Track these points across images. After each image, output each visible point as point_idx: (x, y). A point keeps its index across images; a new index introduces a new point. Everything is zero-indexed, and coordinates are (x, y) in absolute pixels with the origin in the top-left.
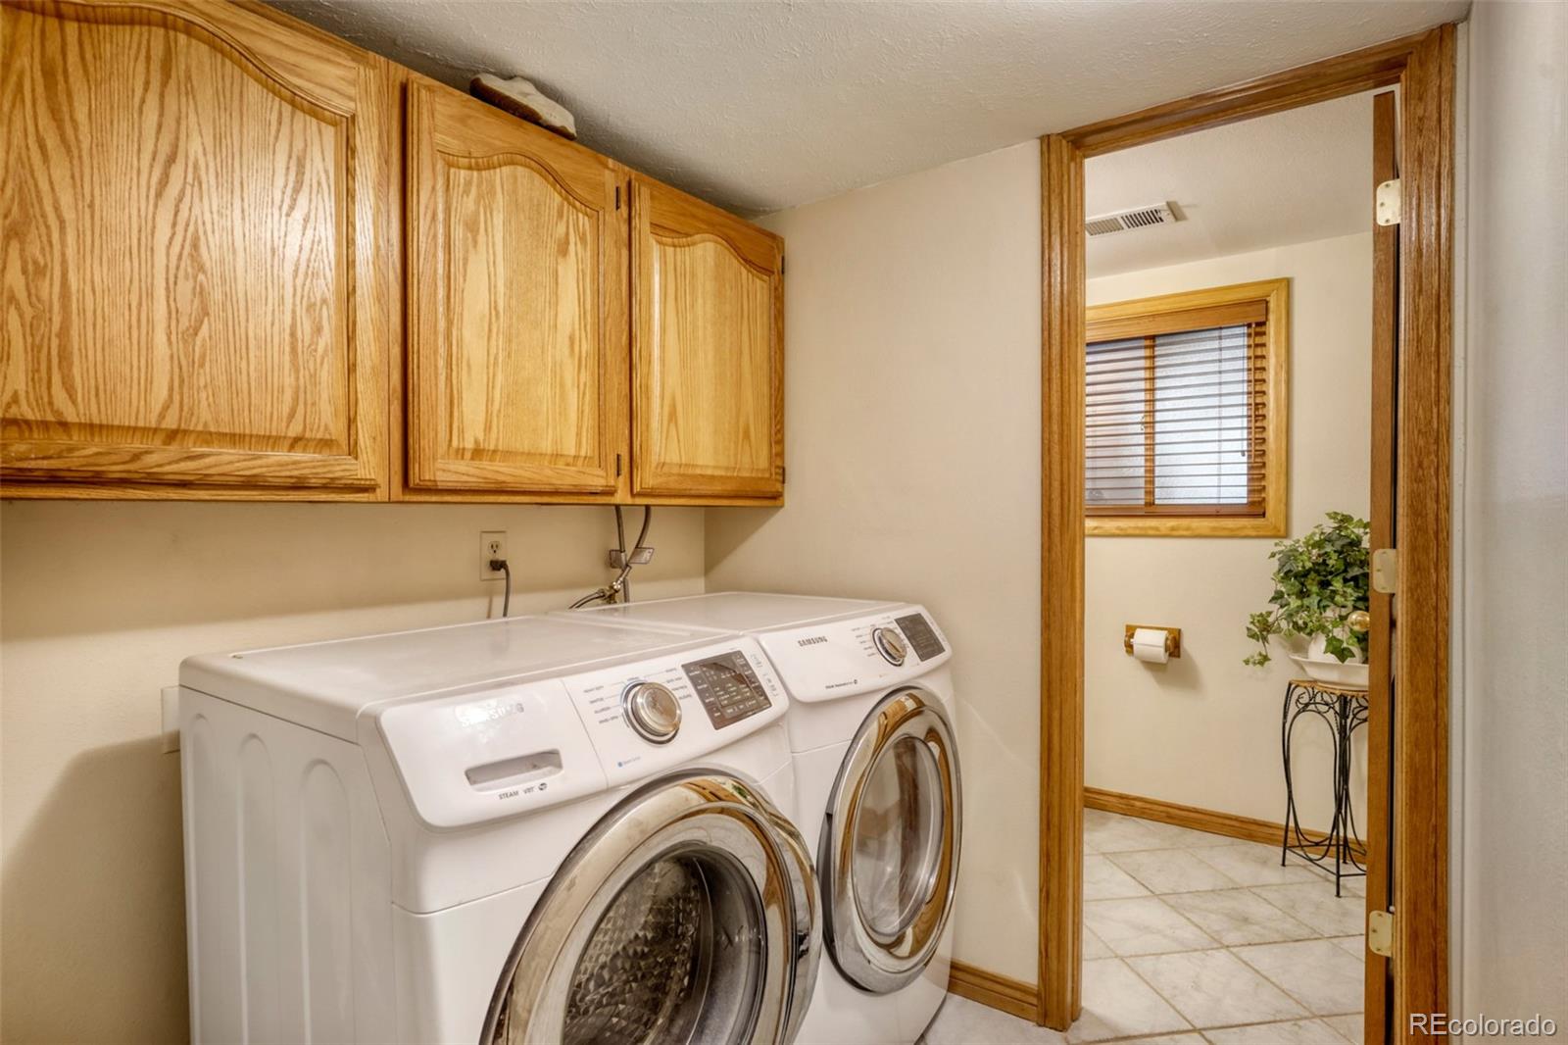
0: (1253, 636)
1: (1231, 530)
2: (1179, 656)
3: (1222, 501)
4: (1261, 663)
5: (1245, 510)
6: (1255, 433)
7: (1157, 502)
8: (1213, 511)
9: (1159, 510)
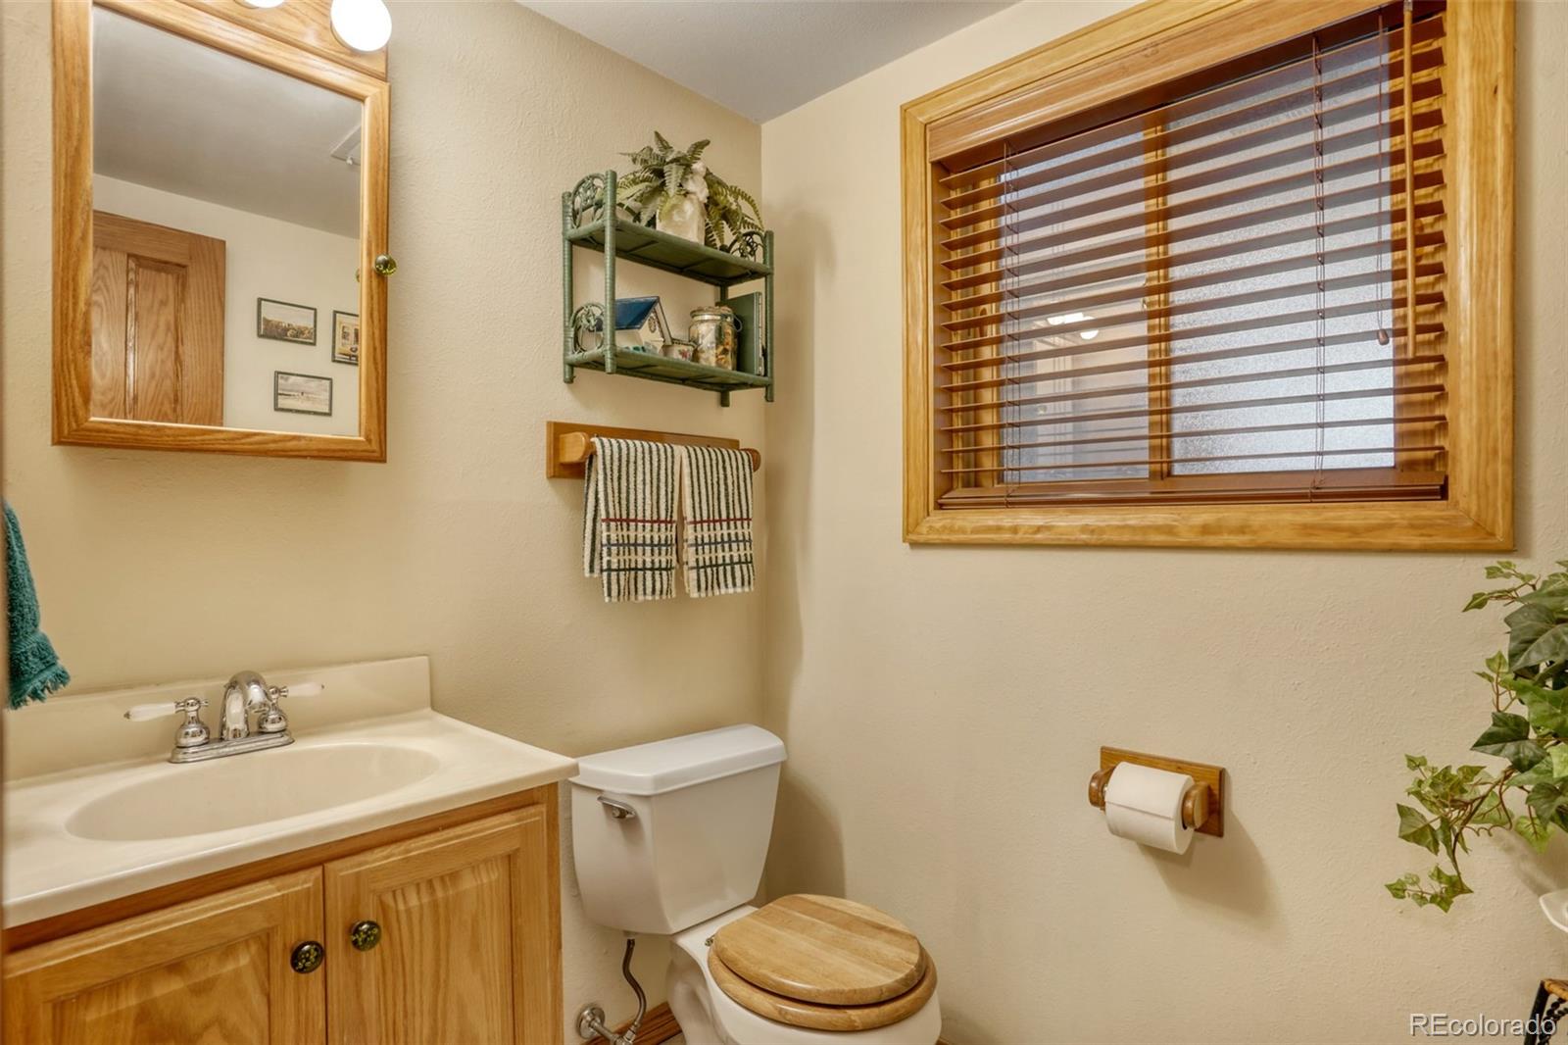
0: (1419, 835)
1: (1353, 531)
2: (1220, 834)
3: (1330, 462)
4: (1443, 901)
5: (1390, 482)
6: (1416, 345)
7: (1178, 470)
8: (1306, 485)
9: (1183, 488)
